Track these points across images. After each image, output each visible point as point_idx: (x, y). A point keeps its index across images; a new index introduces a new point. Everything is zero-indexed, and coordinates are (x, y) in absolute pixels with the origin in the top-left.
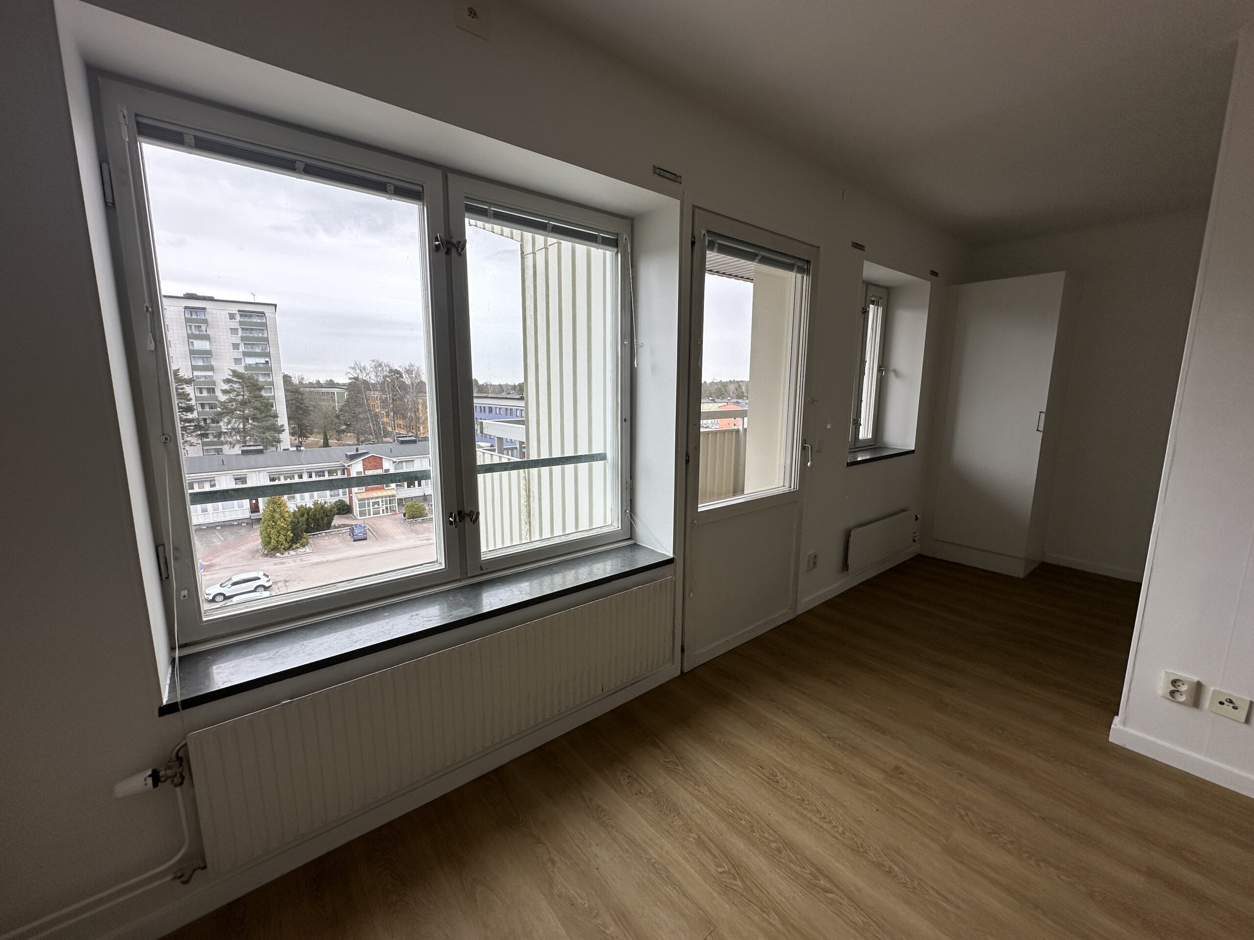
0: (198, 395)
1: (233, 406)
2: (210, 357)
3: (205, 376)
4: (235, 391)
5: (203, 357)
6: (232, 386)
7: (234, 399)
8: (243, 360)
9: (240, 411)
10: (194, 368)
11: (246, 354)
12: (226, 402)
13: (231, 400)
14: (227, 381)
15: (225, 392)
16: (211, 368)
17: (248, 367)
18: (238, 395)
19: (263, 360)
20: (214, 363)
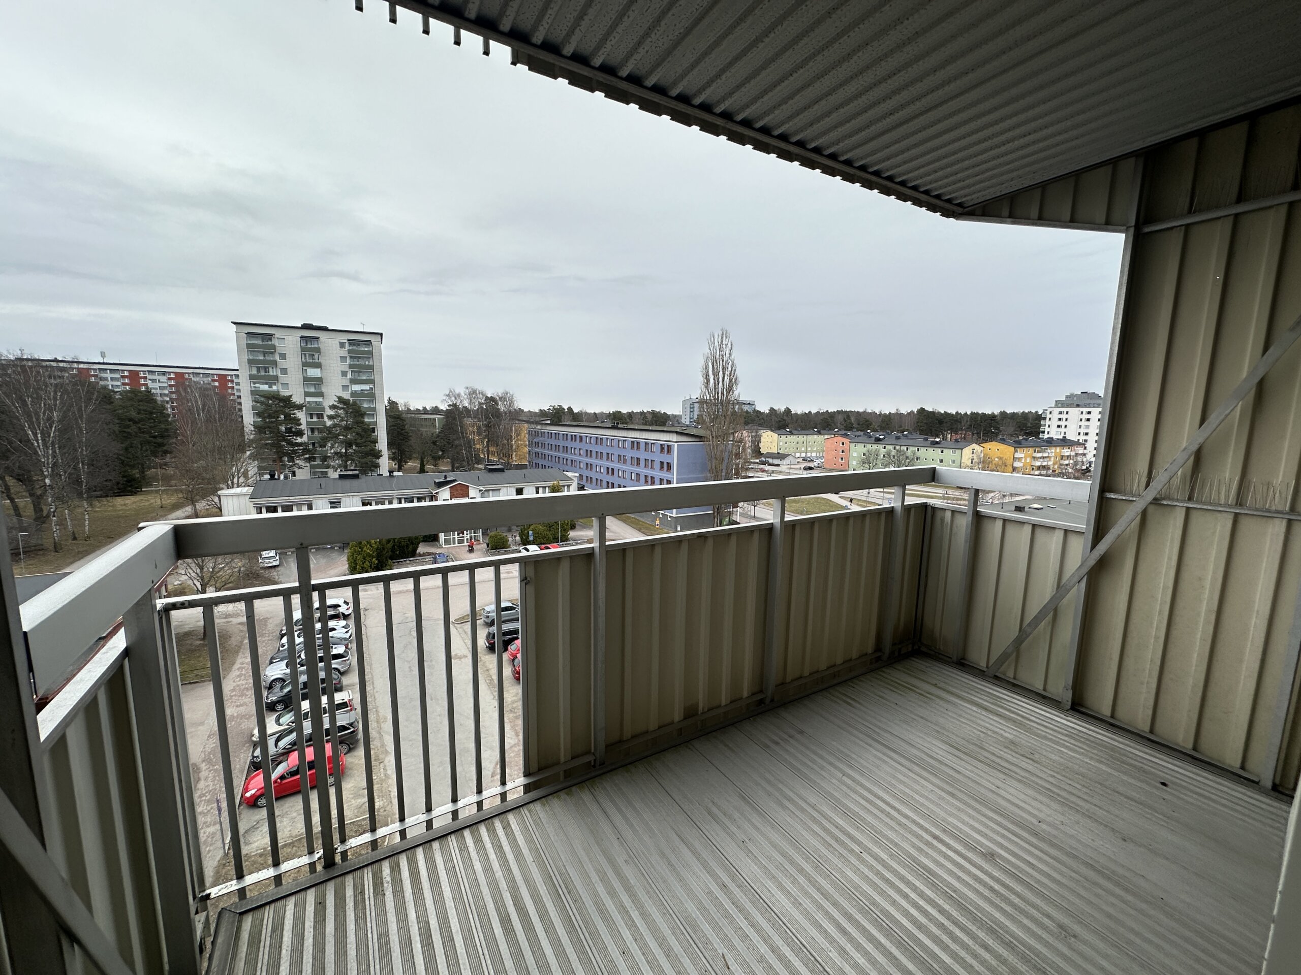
0: (309, 420)
1: (337, 431)
2: (320, 384)
3: (316, 402)
5: (314, 385)
6: (337, 412)
7: (339, 424)
8: (349, 387)
9: (343, 436)
10: (307, 394)
11: (353, 381)
12: (330, 428)
13: (335, 426)
14: (333, 407)
15: (331, 417)
16: (321, 395)
17: (354, 394)
18: (342, 420)
19: (367, 387)
20: (324, 390)
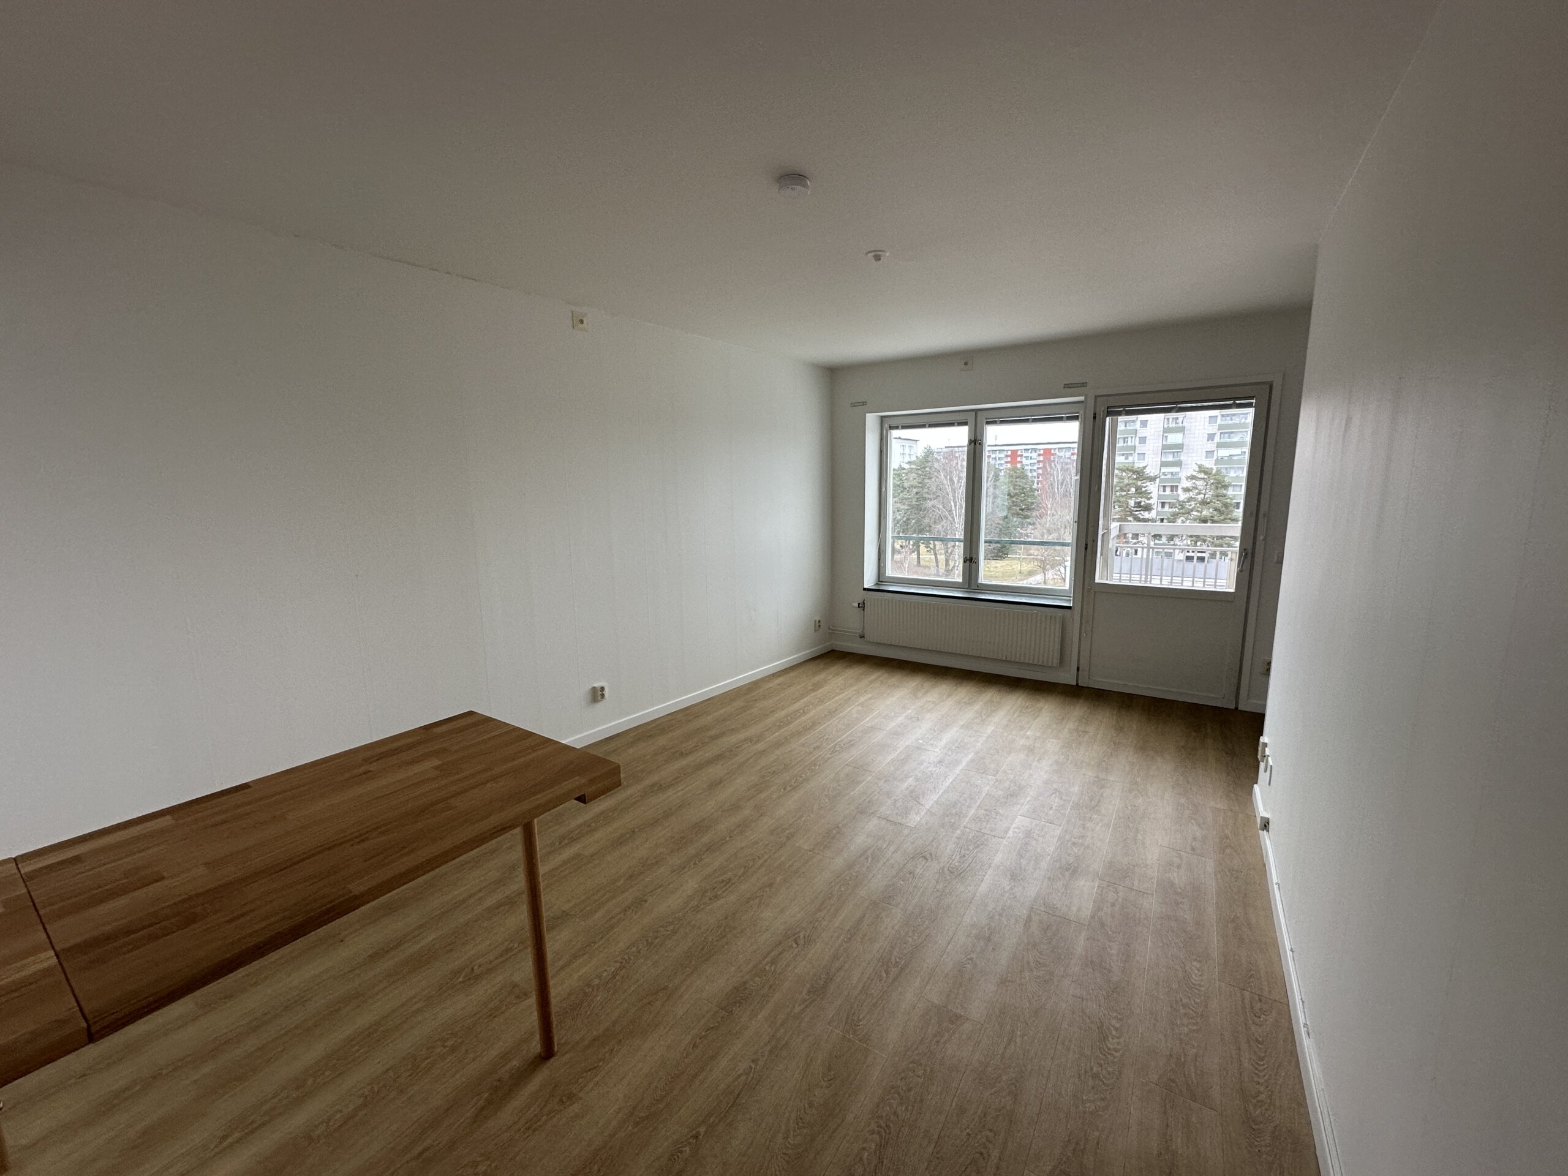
0: (1161, 493)
1: (1191, 505)
2: (1180, 452)
3: (1172, 473)
4: (1197, 489)
5: (1174, 453)
6: (1194, 483)
7: (1194, 498)
8: (1215, 453)
9: (1198, 511)
10: (1164, 464)
12: (1184, 502)
13: (1190, 500)
14: (1193, 478)
15: (1187, 490)
16: (1179, 464)
18: (1199, 493)
19: (1237, 451)
20: (1183, 458)
